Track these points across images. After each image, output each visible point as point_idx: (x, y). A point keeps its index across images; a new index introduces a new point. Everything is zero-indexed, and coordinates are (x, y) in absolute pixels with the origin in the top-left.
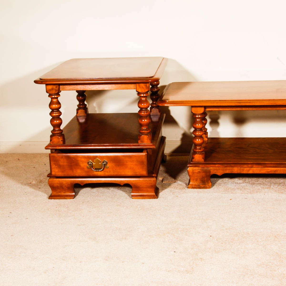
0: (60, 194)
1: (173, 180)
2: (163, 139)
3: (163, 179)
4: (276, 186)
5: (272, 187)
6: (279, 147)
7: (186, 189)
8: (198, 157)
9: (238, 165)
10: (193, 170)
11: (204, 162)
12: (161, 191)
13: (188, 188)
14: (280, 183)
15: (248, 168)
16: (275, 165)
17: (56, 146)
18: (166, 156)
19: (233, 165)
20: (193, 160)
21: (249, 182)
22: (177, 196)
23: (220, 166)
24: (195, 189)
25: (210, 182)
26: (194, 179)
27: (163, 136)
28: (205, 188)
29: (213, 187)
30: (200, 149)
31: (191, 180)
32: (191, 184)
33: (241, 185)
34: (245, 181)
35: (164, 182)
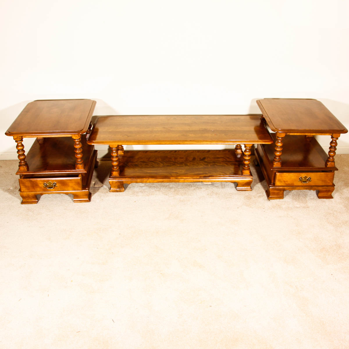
0: (28, 200)
1: (101, 184)
2: (96, 151)
3: (95, 183)
4: (164, 189)
5: (161, 190)
6: (167, 160)
7: (109, 192)
8: (115, 173)
9: (140, 178)
10: (112, 182)
11: (119, 176)
12: (93, 195)
13: (110, 192)
14: (167, 186)
15: (146, 180)
16: (162, 178)
17: (23, 173)
18: (98, 162)
19: (137, 178)
20: (112, 175)
21: (148, 185)
22: (102, 200)
23: (129, 179)
24: (114, 193)
25: (123, 188)
26: (113, 187)
27: (95, 150)
28: (120, 191)
29: (126, 191)
30: (116, 168)
31: (111, 187)
32: (112, 190)
33: (143, 188)
34: (146, 184)
35: (95, 186)
